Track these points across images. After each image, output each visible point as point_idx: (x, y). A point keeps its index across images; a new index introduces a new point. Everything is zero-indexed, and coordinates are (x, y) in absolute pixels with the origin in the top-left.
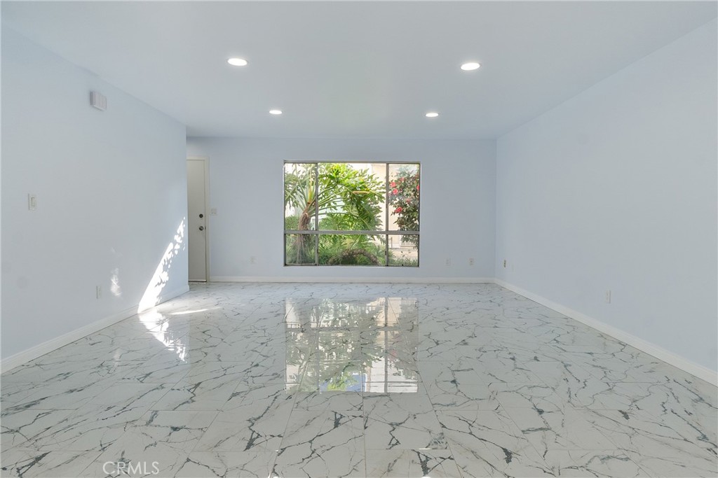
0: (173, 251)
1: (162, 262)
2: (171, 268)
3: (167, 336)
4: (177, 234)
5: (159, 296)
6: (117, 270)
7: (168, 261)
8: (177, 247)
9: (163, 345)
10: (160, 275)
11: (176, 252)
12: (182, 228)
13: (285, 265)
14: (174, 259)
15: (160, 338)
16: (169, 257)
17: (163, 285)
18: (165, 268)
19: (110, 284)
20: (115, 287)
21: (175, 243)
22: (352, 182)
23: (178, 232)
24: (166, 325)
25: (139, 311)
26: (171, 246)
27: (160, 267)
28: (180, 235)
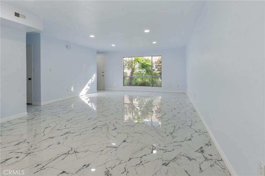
0: (91, 81)
1: (88, 84)
2: (91, 85)
3: (89, 102)
4: (93, 77)
5: (87, 92)
6: (73, 85)
7: (90, 84)
8: (93, 80)
9: (88, 104)
10: (87, 87)
11: (93, 82)
12: (95, 76)
13: (124, 86)
14: (92, 84)
15: (87, 102)
16: (90, 83)
17: (88, 90)
18: (89, 85)
19: (71, 88)
20: (72, 89)
21: (92, 79)
22: (142, 62)
23: (93, 76)
24: (89, 100)
25: (80, 95)
26: (91, 80)
27: (87, 85)
28: (94, 77)
